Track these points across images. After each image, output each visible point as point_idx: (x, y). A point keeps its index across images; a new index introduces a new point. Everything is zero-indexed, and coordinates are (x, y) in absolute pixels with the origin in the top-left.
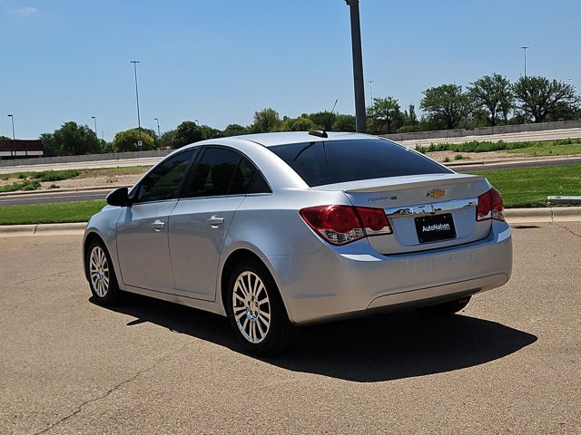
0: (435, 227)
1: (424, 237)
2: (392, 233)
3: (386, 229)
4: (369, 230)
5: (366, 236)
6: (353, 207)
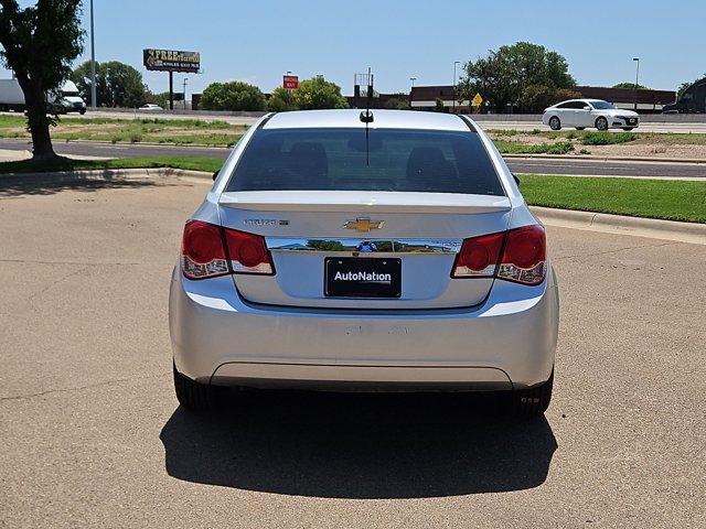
0: (361, 276)
1: (334, 289)
2: (274, 273)
3: (264, 267)
4: (237, 265)
5: (232, 272)
6: (222, 229)
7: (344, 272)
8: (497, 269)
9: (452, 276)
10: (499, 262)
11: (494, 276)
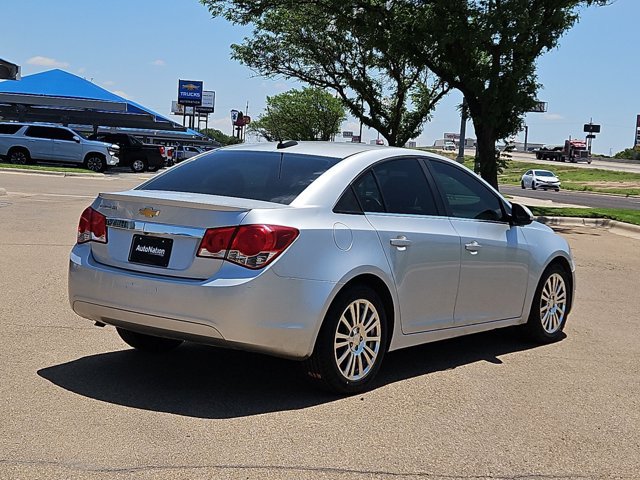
0: (150, 249)
7: (142, 246)
8: (227, 254)
9: (198, 255)
10: (228, 249)
11: (225, 259)
